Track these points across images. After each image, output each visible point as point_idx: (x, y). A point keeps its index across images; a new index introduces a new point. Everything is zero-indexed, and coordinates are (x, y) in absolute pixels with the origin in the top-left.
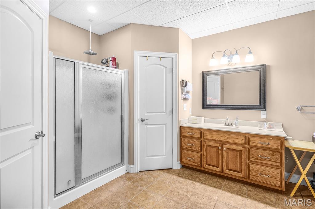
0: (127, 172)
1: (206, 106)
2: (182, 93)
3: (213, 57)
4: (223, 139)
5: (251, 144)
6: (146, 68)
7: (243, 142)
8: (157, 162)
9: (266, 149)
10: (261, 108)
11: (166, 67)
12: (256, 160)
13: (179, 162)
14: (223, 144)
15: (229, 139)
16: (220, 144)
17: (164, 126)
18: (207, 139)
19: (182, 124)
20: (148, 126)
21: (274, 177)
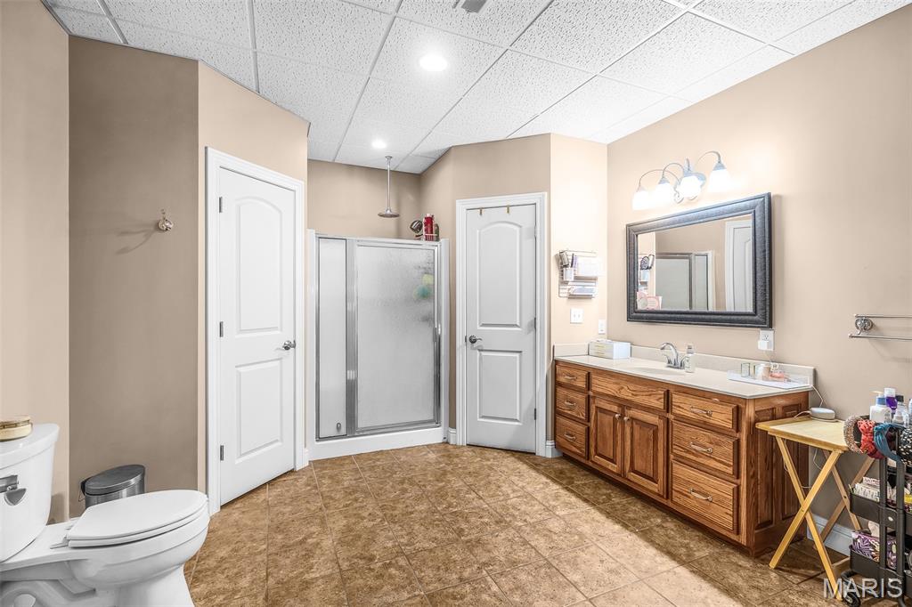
0: (445, 440)
1: (634, 314)
2: (563, 282)
3: (640, 188)
4: (626, 394)
5: (676, 410)
6: (480, 233)
7: (660, 404)
8: (502, 433)
9: (704, 426)
10: (757, 322)
11: (520, 227)
12: (684, 454)
13: (550, 443)
14: (625, 405)
15: (636, 395)
16: (620, 406)
17: (517, 355)
18: (599, 393)
19: (558, 355)
20: (483, 353)
21: (720, 502)
